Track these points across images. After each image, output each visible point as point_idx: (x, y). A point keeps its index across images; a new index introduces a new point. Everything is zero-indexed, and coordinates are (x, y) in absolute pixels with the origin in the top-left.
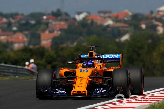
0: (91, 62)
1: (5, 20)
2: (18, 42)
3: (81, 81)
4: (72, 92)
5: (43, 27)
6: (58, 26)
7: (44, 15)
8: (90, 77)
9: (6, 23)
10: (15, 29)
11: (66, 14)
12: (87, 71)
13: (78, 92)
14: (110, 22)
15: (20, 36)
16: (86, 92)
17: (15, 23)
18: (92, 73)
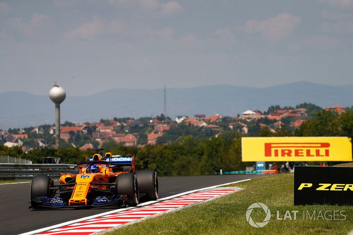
0: (95, 167)
1: (118, 124)
2: (129, 142)
3: (81, 188)
4: (70, 201)
5: (150, 129)
6: (162, 128)
7: (151, 119)
8: (91, 184)
9: (119, 126)
10: (127, 131)
11: (168, 118)
12: (89, 177)
13: (76, 201)
14: (205, 124)
15: (131, 137)
16: (86, 201)
17: (127, 126)
18: (94, 179)
